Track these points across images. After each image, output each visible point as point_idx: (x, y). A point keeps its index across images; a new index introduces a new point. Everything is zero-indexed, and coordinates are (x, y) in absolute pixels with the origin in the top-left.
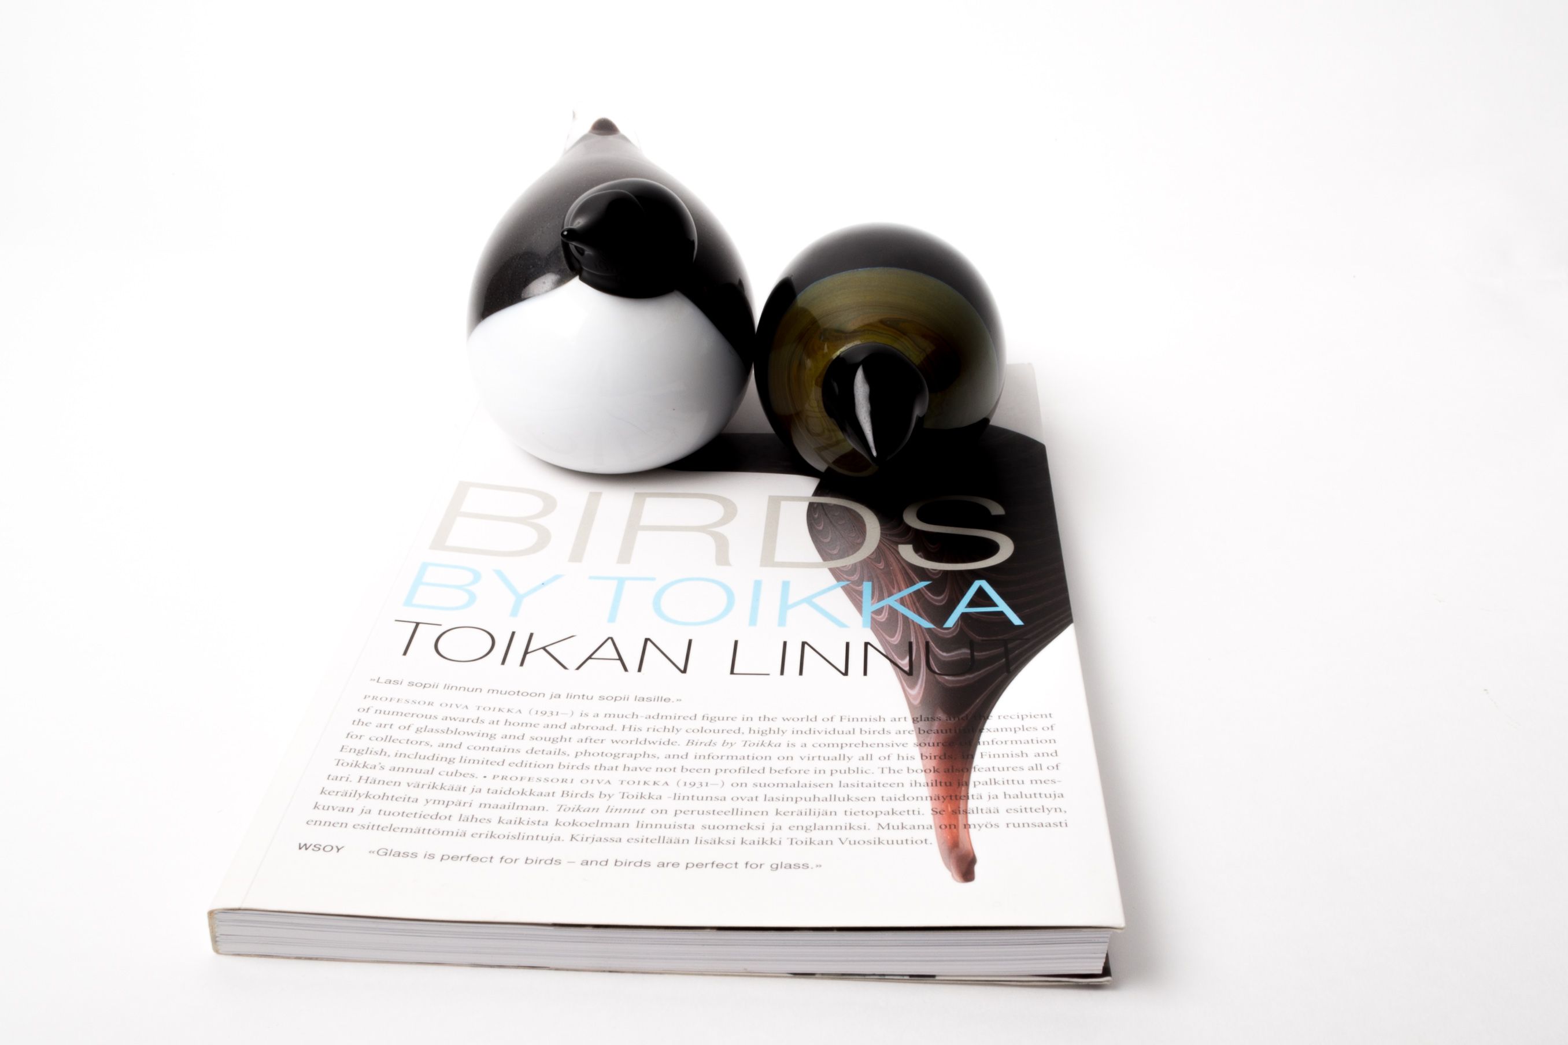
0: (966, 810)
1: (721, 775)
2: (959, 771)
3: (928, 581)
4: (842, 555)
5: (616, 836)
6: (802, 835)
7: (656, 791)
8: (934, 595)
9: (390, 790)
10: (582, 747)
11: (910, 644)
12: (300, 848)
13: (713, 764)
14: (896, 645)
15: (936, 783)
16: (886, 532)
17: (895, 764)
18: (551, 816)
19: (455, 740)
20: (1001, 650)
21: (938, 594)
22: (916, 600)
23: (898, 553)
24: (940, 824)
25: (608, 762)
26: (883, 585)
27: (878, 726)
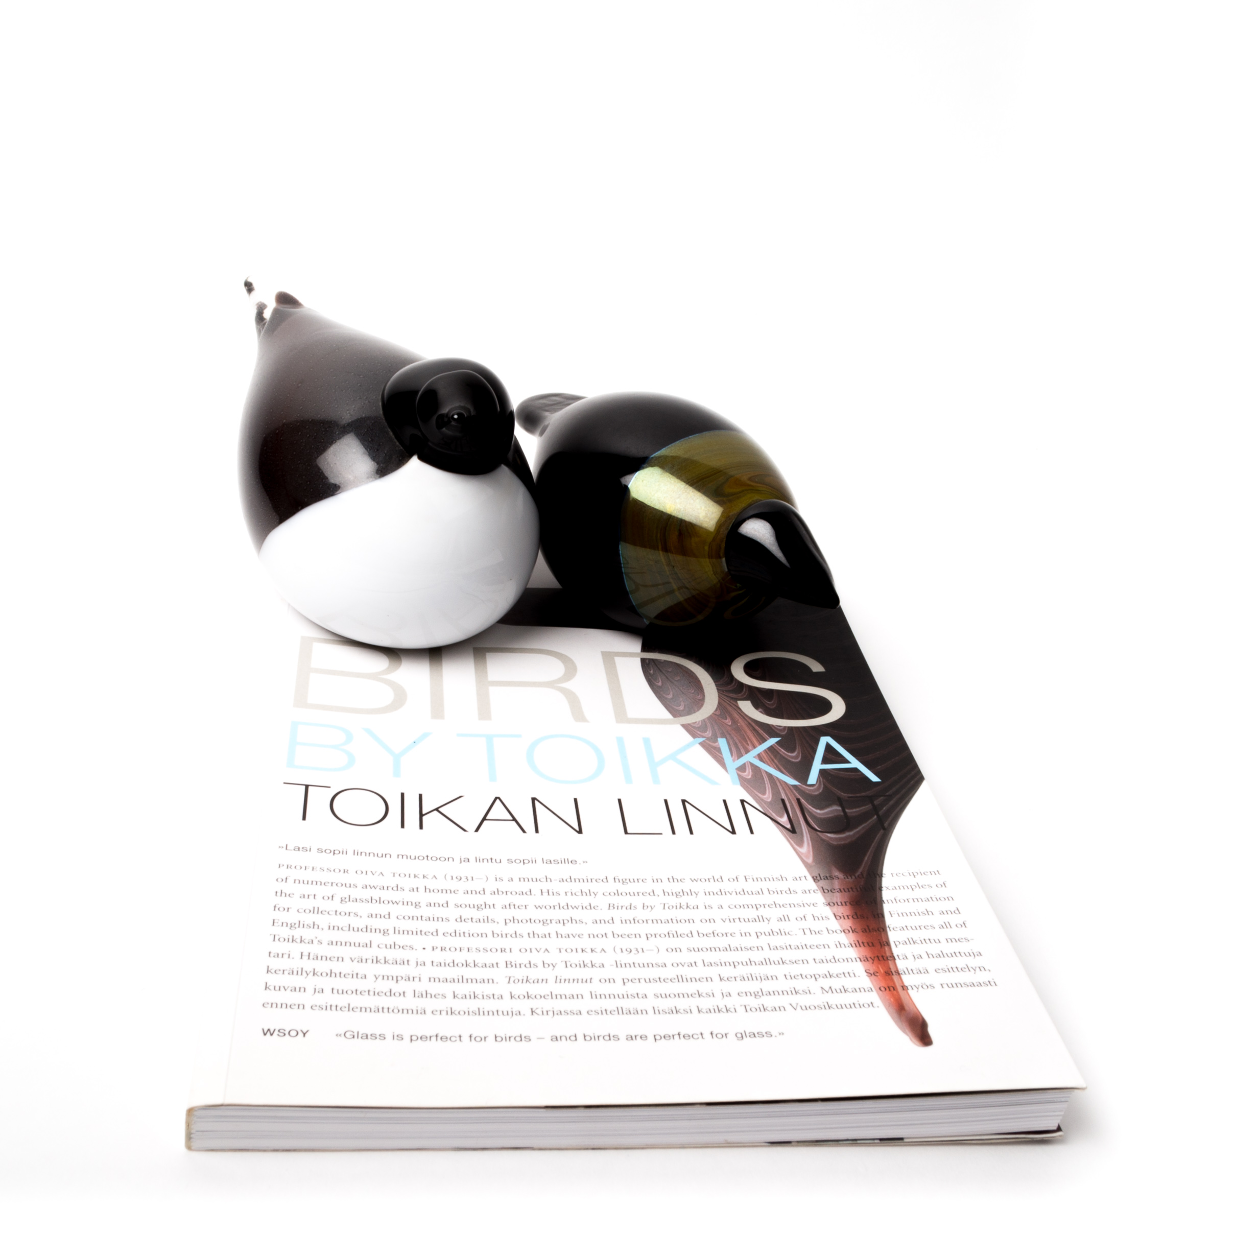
0: (898, 971)
1: (652, 939)
2: (876, 931)
3: (777, 737)
4: (689, 711)
5: (575, 1009)
6: (753, 1002)
7: (597, 958)
8: (788, 752)
9: (337, 967)
10: (509, 913)
11: (783, 801)
12: (265, 1034)
13: (642, 929)
14: (770, 803)
15: (858, 944)
16: (721, 689)
17: (817, 926)
18: (502, 988)
19: (383, 909)
21: (792, 750)
22: (772, 757)
23: (740, 709)
24: (879, 986)
25: (540, 929)
26: (737, 741)
27: (783, 886)
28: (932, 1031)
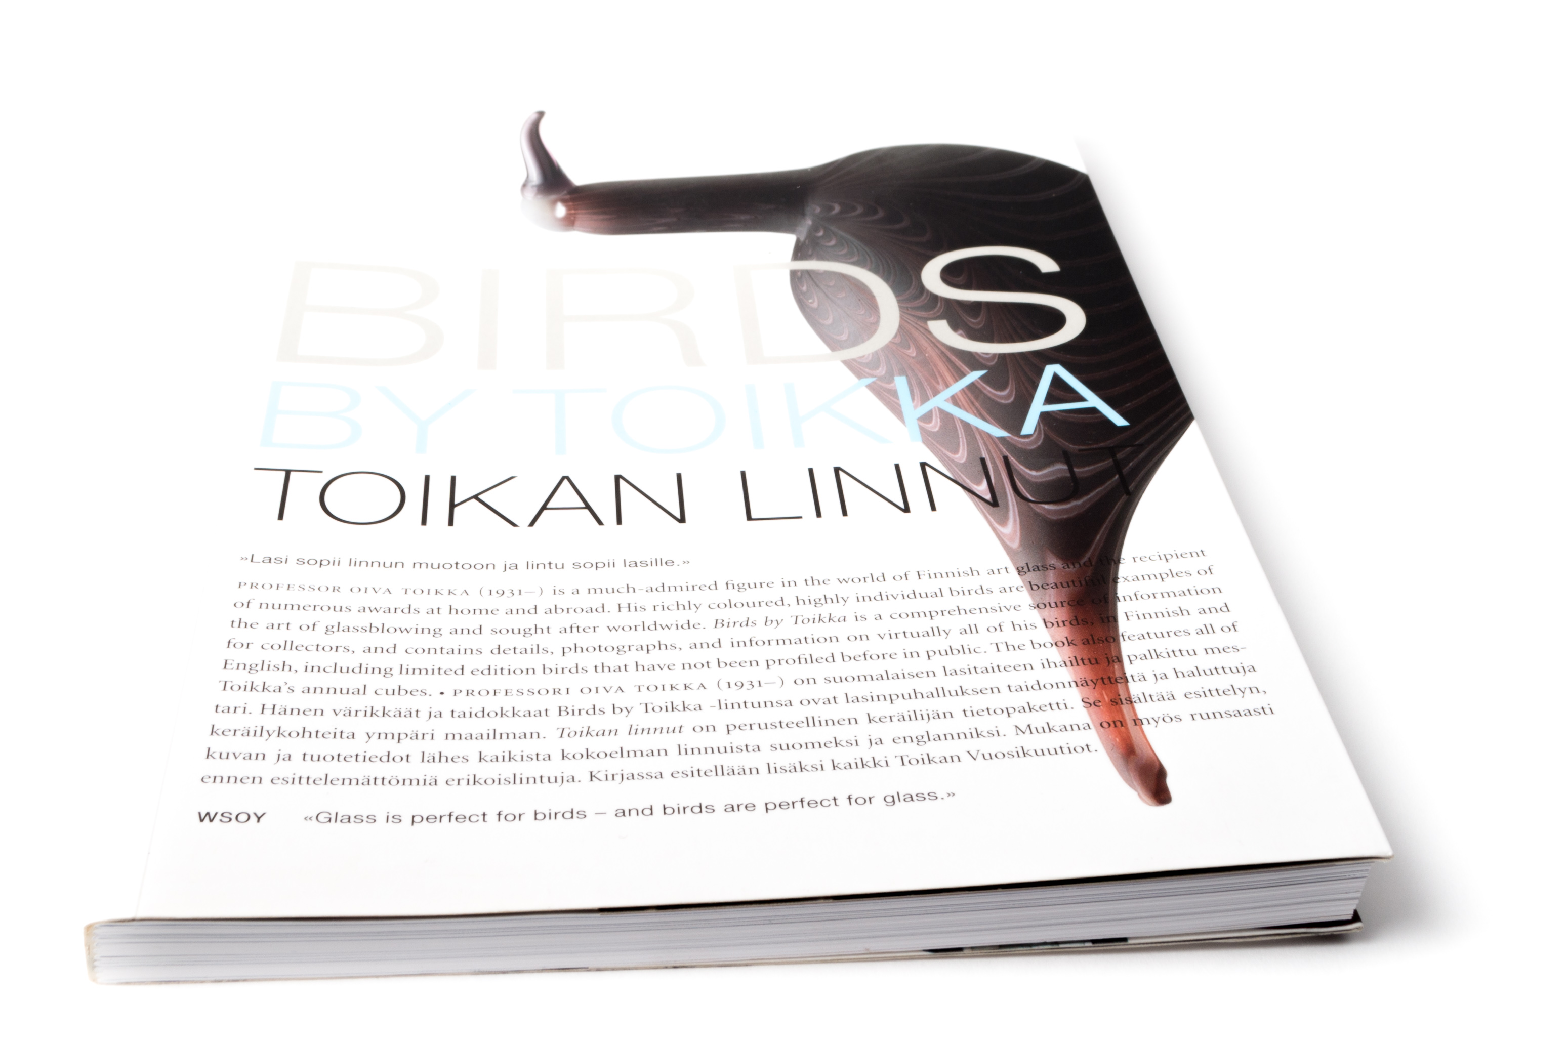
0: (1130, 698)
1: (775, 668)
2: (1103, 641)
3: (982, 369)
4: (855, 342)
5: (654, 771)
6: (913, 751)
7: (691, 698)
8: (996, 389)
9: (312, 723)
10: (569, 640)
11: (983, 461)
12: (202, 820)
13: (761, 653)
14: (964, 464)
15: (1075, 662)
16: (905, 305)
17: (1015, 638)
18: (552, 744)
19: (385, 640)
20: (1108, 463)
21: (1002, 388)
22: (973, 399)
23: (930, 332)
24: (1100, 722)
25: (612, 659)
26: (923, 379)
27: (972, 583)
28: (1171, 782)
